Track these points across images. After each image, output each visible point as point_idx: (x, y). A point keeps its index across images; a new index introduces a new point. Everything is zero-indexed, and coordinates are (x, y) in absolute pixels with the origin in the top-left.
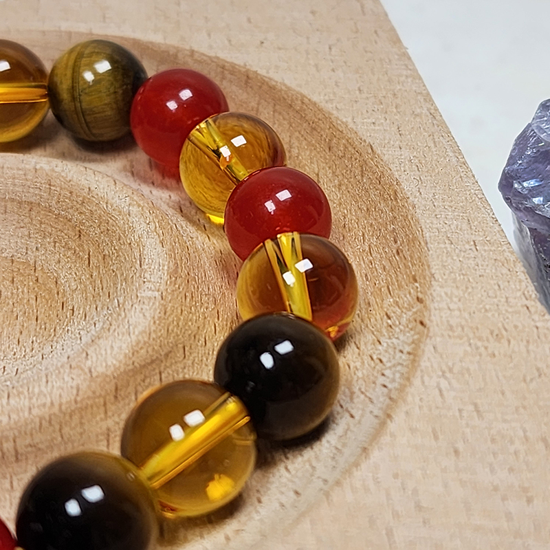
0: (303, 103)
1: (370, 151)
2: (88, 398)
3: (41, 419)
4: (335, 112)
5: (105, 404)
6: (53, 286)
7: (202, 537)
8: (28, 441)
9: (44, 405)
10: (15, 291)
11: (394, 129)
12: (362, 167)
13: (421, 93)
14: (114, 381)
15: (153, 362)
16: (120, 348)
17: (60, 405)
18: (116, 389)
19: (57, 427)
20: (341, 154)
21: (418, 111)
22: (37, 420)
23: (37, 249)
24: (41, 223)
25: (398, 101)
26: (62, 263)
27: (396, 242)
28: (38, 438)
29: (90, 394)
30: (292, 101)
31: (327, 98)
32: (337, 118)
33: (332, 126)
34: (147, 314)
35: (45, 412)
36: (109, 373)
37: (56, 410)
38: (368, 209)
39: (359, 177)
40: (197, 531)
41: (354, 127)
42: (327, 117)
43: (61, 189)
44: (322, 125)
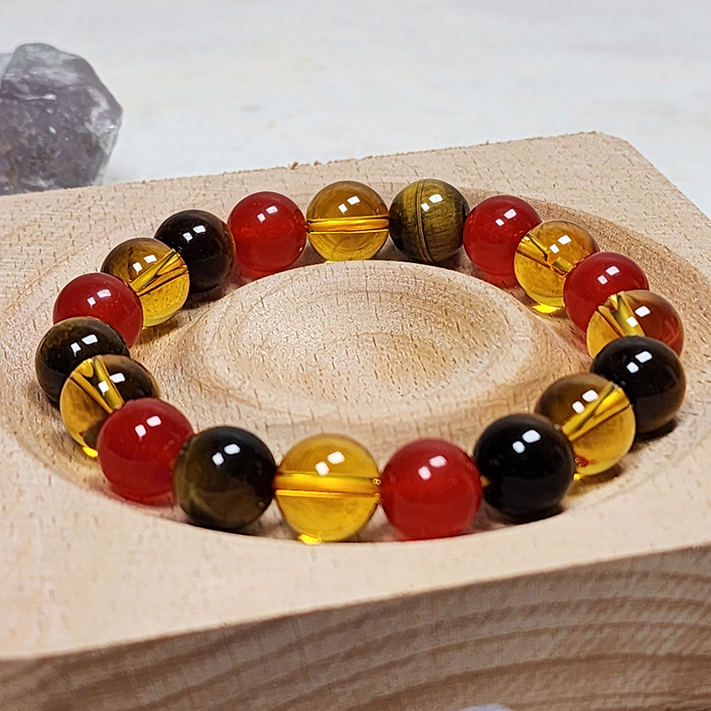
0: (601, 223)
1: (666, 250)
2: (497, 399)
3: (467, 411)
4: (630, 227)
5: (508, 405)
6: (431, 349)
7: (598, 488)
8: (459, 426)
9: (467, 402)
10: (400, 355)
11: (682, 236)
12: (660, 263)
13: (696, 214)
14: (512, 391)
15: (536, 381)
16: (512, 370)
17: (478, 402)
18: (515, 396)
19: (477, 418)
20: (640, 257)
21: (698, 225)
22: (463, 411)
23: (411, 325)
24: (411, 307)
25: (680, 220)
26: (434, 333)
27: (701, 309)
28: (465, 425)
29: (497, 396)
30: (590, 223)
31: (620, 219)
32: (633, 232)
33: (629, 237)
34: (525, 350)
35: (469, 406)
36: (508, 383)
37: (475, 405)
38: (671, 292)
39: (660, 271)
40: (593, 486)
41: (648, 236)
42: (623, 232)
43: (425, 281)
44: (620, 238)
